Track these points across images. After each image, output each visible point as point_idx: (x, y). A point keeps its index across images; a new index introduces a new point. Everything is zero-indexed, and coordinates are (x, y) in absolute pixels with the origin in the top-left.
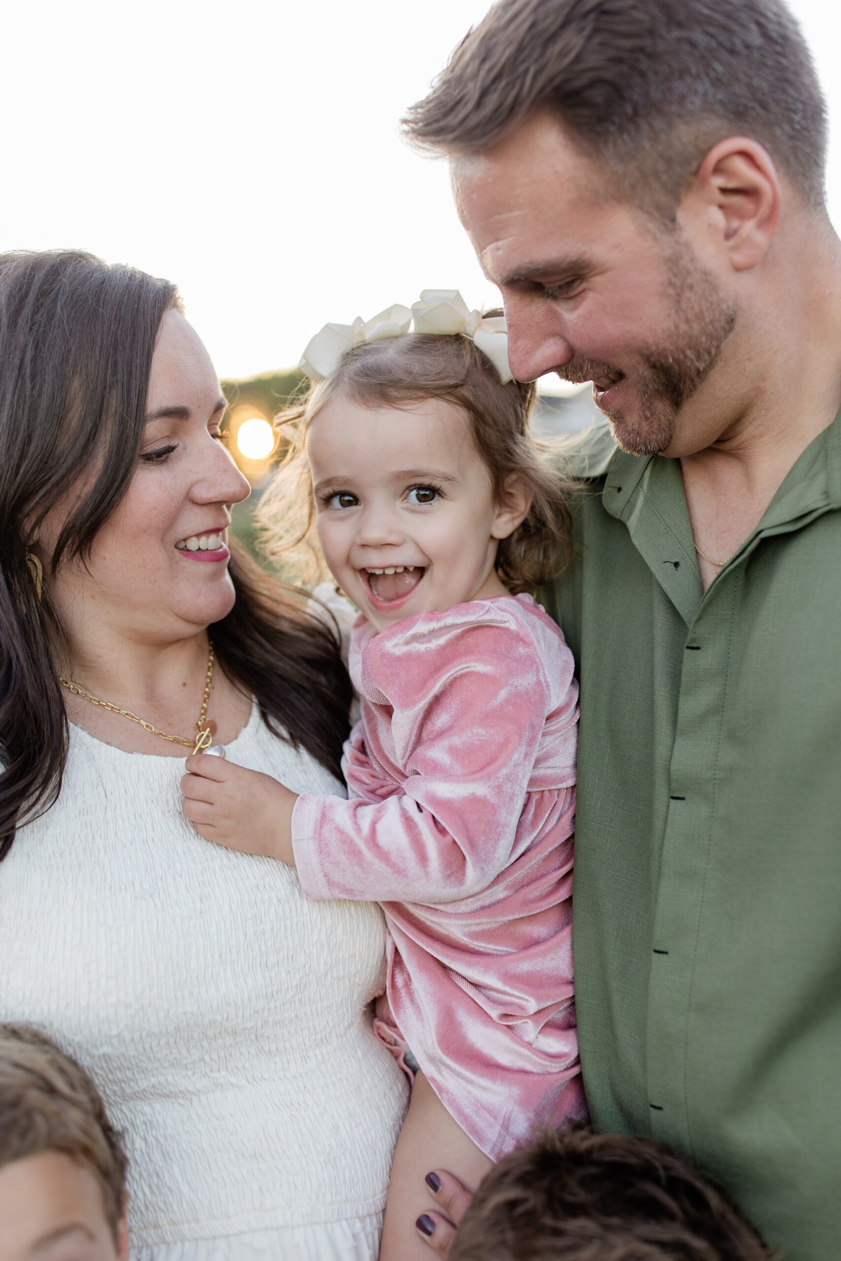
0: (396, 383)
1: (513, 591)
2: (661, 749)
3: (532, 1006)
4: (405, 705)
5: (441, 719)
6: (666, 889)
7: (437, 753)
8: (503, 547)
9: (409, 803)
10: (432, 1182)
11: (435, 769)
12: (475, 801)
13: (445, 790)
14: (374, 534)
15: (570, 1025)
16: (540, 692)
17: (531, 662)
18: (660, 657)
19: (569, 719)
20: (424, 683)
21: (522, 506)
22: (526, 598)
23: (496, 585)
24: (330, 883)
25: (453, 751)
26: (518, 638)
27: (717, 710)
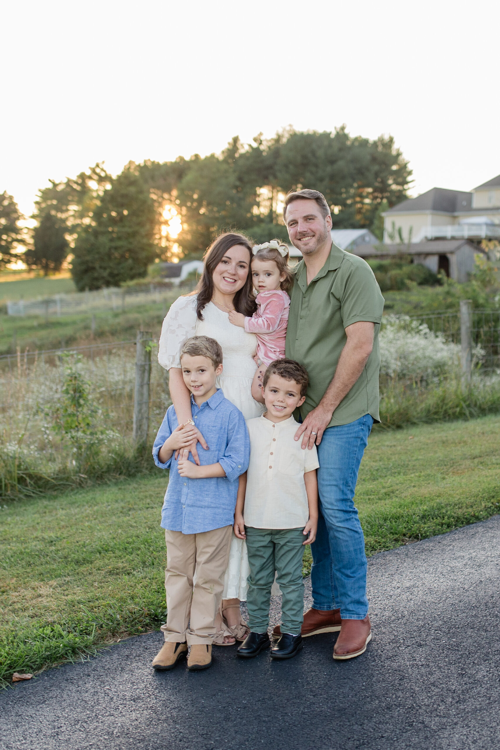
0: (265, 258)
1: (283, 290)
2: (299, 312)
3: (278, 350)
4: (263, 304)
5: (268, 307)
6: (298, 331)
7: (268, 311)
8: (282, 283)
9: (263, 318)
10: (261, 372)
11: (267, 313)
12: (272, 318)
13: (268, 316)
14: (260, 280)
15: (285, 354)
16: (284, 304)
17: (283, 300)
18: (301, 299)
19: (288, 310)
20: (266, 301)
21: (285, 277)
22: (285, 291)
23: (280, 288)
24: (250, 330)
25: (270, 311)
26: (281, 296)
27: (307, 307)
